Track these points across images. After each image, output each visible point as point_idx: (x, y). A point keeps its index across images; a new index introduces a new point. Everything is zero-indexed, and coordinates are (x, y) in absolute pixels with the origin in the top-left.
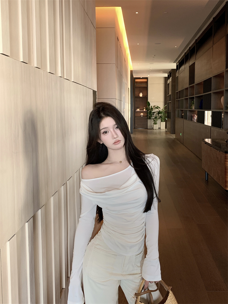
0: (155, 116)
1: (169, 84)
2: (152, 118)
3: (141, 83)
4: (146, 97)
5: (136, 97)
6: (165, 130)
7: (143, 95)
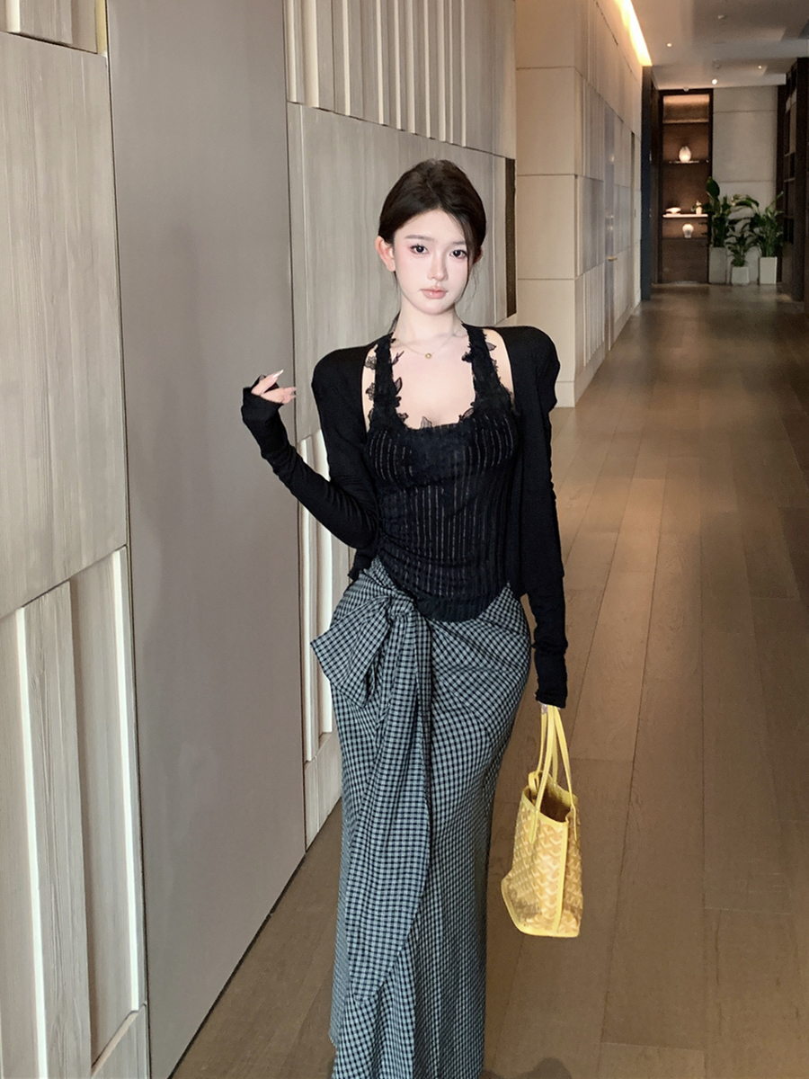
0: (739, 236)
1: (789, 111)
2: (728, 240)
3: (687, 109)
4: (702, 161)
5: (666, 163)
6: (775, 287)
7: (695, 156)
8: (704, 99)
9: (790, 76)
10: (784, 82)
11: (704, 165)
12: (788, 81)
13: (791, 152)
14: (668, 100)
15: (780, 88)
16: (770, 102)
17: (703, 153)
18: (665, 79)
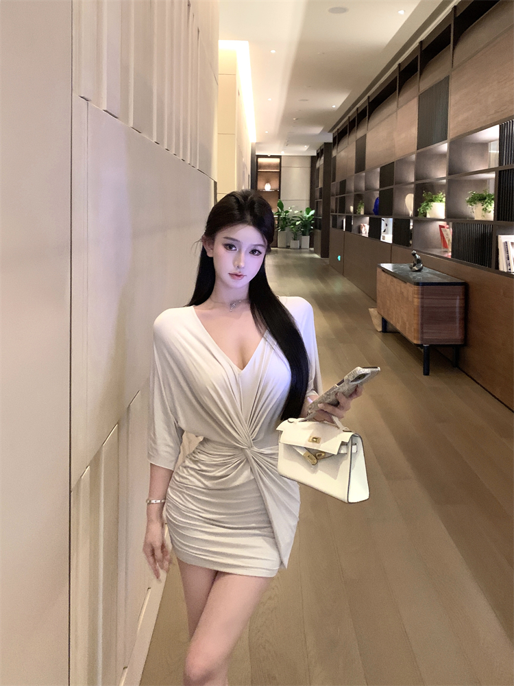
1: (319, 168)
3: (269, 166)
4: (276, 191)
5: (259, 191)
6: (308, 250)
7: (273, 188)
8: (277, 161)
9: (319, 151)
10: (315, 155)
11: (277, 193)
12: (318, 154)
13: (320, 187)
14: (260, 160)
15: (312, 157)
16: (308, 164)
17: (276, 186)
18: (260, 150)
